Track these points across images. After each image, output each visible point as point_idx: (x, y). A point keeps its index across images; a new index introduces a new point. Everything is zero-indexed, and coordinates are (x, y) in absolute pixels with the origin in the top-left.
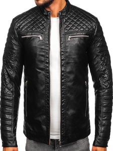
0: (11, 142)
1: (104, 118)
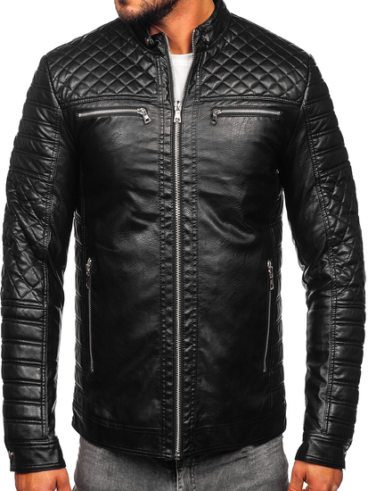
0: (45, 454)
1: (339, 374)
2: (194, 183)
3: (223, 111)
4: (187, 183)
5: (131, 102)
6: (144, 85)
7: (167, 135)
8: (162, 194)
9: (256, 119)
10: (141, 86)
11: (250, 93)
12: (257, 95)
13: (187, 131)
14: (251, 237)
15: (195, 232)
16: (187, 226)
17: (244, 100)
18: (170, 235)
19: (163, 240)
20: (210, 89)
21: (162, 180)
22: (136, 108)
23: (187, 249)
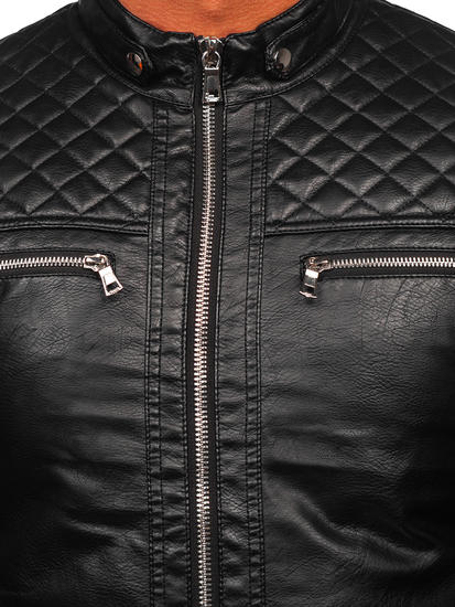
2: (251, 445)
3: (338, 264)
4: (230, 445)
5: (68, 236)
6: (112, 187)
7: (172, 331)
8: (155, 470)
9: (436, 283)
10: (102, 189)
11: (417, 210)
12: (437, 215)
13: (232, 321)
14: (428, 557)
15: (255, 547)
16: (231, 535)
17: (397, 231)
18: (180, 554)
19: (158, 565)
20: (294, 198)
21: (155, 439)
22: (80, 253)
23: (234, 583)
